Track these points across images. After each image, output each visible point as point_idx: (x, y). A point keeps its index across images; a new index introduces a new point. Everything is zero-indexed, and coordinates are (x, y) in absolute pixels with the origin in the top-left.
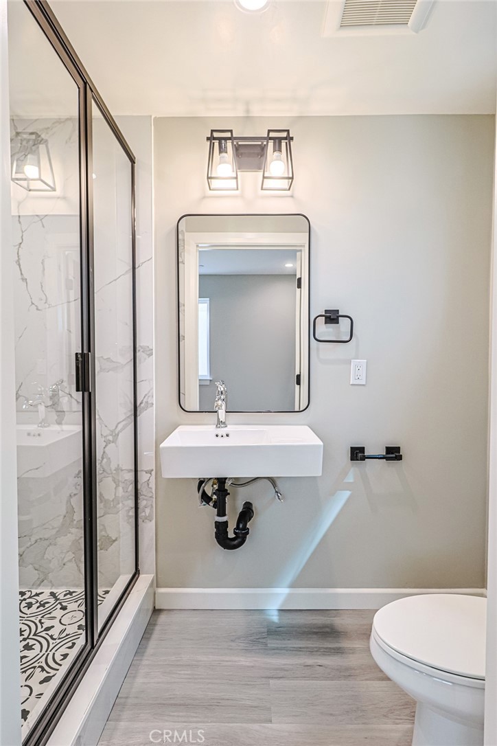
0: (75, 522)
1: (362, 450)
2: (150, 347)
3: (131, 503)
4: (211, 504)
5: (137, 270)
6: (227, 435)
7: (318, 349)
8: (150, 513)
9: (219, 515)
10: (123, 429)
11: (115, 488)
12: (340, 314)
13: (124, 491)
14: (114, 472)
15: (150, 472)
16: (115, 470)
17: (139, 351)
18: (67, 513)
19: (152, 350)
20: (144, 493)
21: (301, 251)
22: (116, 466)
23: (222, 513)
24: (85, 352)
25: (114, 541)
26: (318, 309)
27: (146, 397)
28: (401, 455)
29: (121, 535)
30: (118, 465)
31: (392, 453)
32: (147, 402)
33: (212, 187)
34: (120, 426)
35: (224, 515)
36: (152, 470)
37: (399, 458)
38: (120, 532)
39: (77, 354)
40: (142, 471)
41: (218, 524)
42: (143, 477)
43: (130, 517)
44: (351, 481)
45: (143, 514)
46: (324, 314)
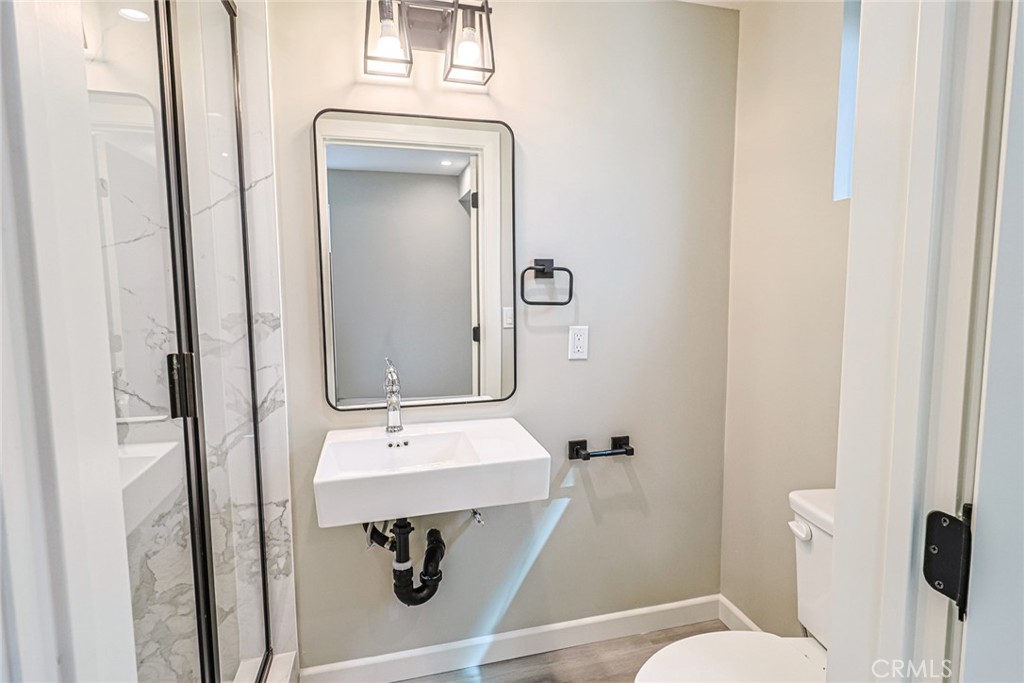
0: (157, 595)
1: (583, 444)
2: (277, 315)
3: (255, 553)
4: (387, 546)
5: (247, 193)
6: (406, 444)
7: (526, 313)
8: (285, 563)
9: (399, 560)
10: (234, 444)
11: (226, 535)
12: (555, 266)
13: (241, 537)
14: (224, 510)
15: (284, 504)
16: (224, 508)
17: (257, 321)
18: (142, 582)
19: (279, 319)
20: (274, 537)
21: (477, 155)
22: (226, 501)
23: (403, 557)
24: (185, 352)
25: (228, 614)
26: (526, 260)
27: (273, 392)
28: (633, 449)
29: (239, 603)
30: (229, 500)
31: (621, 448)
32: (274, 400)
33: (369, 69)
34: (229, 441)
35: (407, 559)
36: (287, 501)
37: (630, 452)
38: (236, 601)
39: (170, 357)
40: (271, 503)
41: (398, 574)
42: (272, 513)
43: (254, 574)
44: (571, 484)
45: (275, 567)
46: (533, 265)
